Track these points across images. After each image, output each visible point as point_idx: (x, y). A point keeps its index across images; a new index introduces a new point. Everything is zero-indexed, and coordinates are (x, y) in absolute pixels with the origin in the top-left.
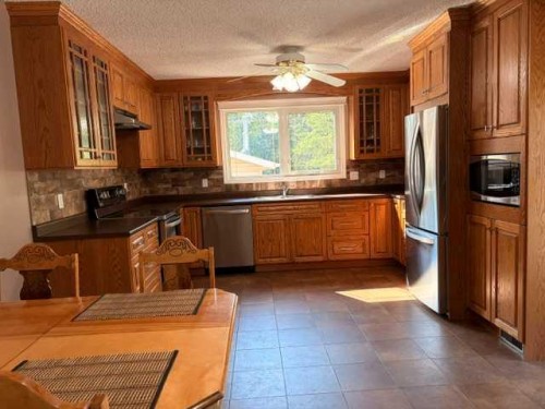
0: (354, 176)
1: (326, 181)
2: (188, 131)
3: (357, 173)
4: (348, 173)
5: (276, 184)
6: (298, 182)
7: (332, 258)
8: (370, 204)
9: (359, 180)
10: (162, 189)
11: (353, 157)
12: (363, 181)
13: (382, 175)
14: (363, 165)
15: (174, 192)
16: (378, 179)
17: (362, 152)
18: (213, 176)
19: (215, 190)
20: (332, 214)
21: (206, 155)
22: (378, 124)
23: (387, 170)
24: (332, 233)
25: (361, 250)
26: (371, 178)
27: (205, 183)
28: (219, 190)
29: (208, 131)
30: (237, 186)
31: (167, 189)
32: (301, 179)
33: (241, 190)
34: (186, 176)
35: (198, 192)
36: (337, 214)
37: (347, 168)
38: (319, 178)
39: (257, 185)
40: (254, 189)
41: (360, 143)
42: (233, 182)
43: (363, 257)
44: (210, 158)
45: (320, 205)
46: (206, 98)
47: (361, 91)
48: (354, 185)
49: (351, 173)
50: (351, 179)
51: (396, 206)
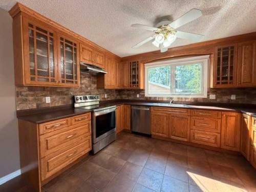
0: (213, 97)
1: (195, 98)
2: (131, 76)
3: (215, 95)
4: (208, 95)
5: (167, 98)
6: (178, 98)
7: (193, 141)
8: (222, 115)
9: (216, 100)
10: (124, 97)
11: (212, 86)
12: (218, 100)
13: (233, 97)
14: (219, 92)
15: (127, 98)
16: (229, 100)
17: (218, 83)
18: (141, 93)
19: (141, 99)
20: (194, 117)
21: (136, 84)
22: (232, 67)
23: (237, 94)
24: (194, 127)
25: (213, 141)
26: (225, 99)
27: (138, 96)
28: (143, 99)
29: (138, 75)
30: (150, 98)
31: (125, 97)
32: (180, 97)
33: (151, 99)
34: (131, 93)
35: (136, 99)
36: (197, 118)
37: (208, 93)
38: (190, 97)
39: (159, 98)
40: (157, 100)
41: (217, 79)
42: (149, 96)
43: (215, 146)
44: (138, 86)
45: (188, 111)
46: (138, 62)
47: (219, 50)
48: (212, 102)
49: (210, 96)
50: (210, 98)
51: (245, 119)
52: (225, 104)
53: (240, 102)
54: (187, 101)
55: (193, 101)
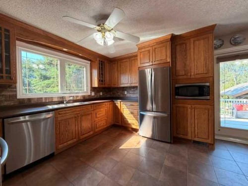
1: (83, 96)
3: (94, 93)
5: (58, 97)
7: (97, 130)
8: (107, 104)
9: (95, 96)
11: (97, 86)
13: (101, 94)
17: (100, 84)
20: (96, 110)
23: (103, 91)
25: (105, 124)
26: (98, 95)
37: (91, 91)
38: (80, 95)
40: (44, 101)
48: (93, 98)
50: (92, 95)
51: (117, 104)
54: (78, 98)
55: (82, 98)
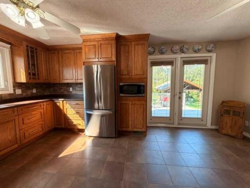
0: (19, 92)
3: (20, 90)
4: (14, 90)
8: (43, 105)
9: (22, 94)
12: (24, 94)
13: (34, 91)
16: (32, 93)
22: (37, 65)
25: (41, 129)
26: (29, 93)
37: (14, 87)
41: (29, 74)
47: (27, 46)
48: (19, 97)
49: (16, 90)
50: (17, 93)
52: (29, 97)
53: (39, 94)
